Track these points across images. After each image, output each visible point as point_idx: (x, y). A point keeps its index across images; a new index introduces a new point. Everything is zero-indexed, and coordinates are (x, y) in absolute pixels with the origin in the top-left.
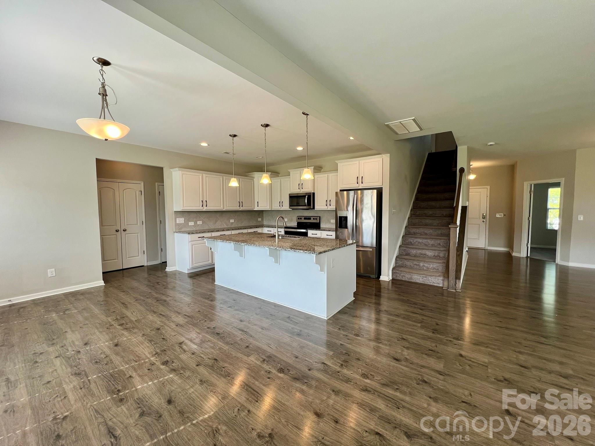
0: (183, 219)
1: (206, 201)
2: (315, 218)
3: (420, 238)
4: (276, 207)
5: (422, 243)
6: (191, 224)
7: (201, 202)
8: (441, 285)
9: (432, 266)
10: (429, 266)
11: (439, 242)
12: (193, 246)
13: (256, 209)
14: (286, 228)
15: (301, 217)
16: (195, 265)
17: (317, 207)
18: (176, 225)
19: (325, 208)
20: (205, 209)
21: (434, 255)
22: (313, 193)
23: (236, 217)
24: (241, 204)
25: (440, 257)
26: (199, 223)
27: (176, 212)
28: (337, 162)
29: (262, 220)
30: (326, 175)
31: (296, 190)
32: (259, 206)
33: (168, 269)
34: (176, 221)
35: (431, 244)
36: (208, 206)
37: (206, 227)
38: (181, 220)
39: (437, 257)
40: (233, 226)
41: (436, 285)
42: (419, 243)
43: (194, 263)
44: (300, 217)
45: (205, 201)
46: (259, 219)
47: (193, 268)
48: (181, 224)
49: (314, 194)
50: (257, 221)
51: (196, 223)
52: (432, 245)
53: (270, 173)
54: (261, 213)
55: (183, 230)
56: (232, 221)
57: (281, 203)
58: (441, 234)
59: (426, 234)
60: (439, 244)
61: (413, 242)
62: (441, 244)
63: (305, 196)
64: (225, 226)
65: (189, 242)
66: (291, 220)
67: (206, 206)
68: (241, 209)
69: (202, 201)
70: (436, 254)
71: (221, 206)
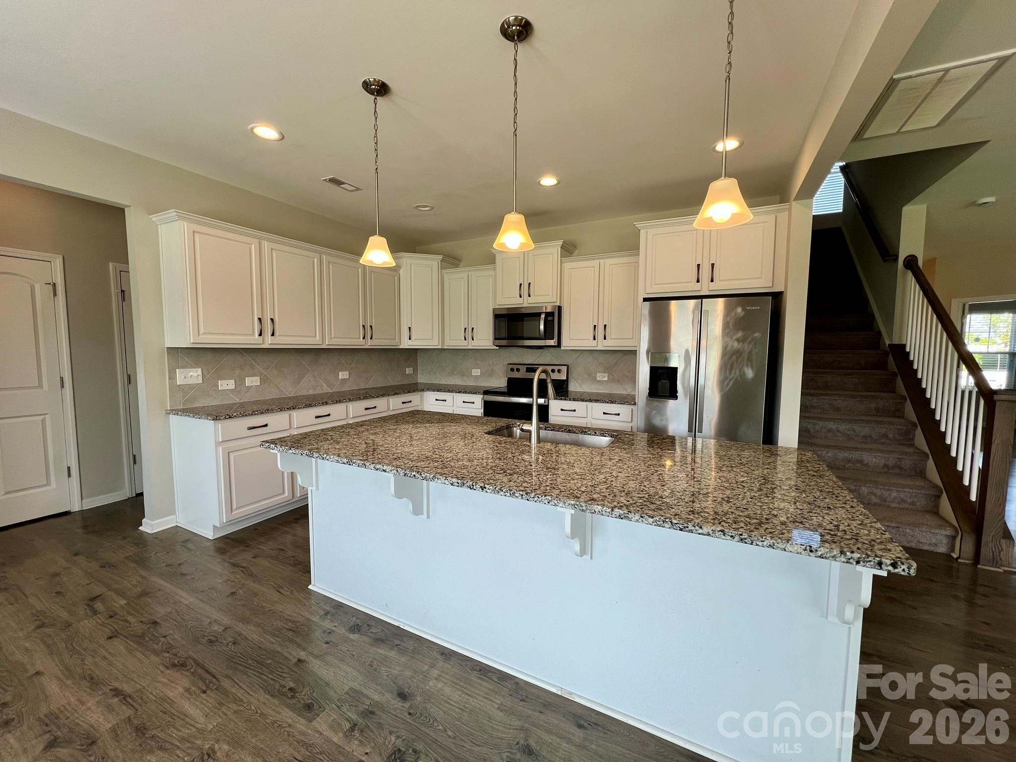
0: (199, 371)
1: (272, 320)
2: (556, 368)
3: (831, 420)
4: (456, 341)
5: (838, 431)
6: (227, 384)
7: (256, 320)
8: (942, 549)
9: (895, 494)
10: (886, 494)
11: (883, 431)
12: (232, 456)
13: (406, 344)
14: (486, 392)
15: (518, 367)
16: (237, 513)
17: (566, 343)
18: (175, 389)
19: (590, 344)
20: (268, 342)
21: (885, 466)
22: (559, 306)
23: (352, 365)
24: (367, 330)
25: (901, 469)
26: (252, 381)
27: (174, 351)
28: (638, 225)
29: (415, 371)
30: (595, 263)
31: (511, 300)
32: (413, 338)
33: (150, 526)
34: (172, 377)
35: (862, 434)
36: (277, 333)
37: (272, 393)
38: (192, 376)
39: (894, 467)
40: (346, 388)
41: (926, 548)
42: (830, 430)
43: (234, 507)
44: (515, 367)
45: (269, 321)
46: (409, 371)
47: (230, 523)
48: (190, 387)
49: (560, 308)
50: (404, 374)
51: (240, 382)
52: (864, 437)
53: (441, 257)
54: (412, 354)
55: (198, 404)
56: (343, 375)
57: (469, 332)
58: (877, 410)
59: (838, 409)
60: (885, 436)
61: (812, 431)
62: (891, 436)
63: (539, 314)
64: (326, 389)
65: (218, 444)
66: (491, 374)
67: (273, 335)
68: (369, 344)
69: (260, 319)
70: (891, 462)
71: (315, 336)
